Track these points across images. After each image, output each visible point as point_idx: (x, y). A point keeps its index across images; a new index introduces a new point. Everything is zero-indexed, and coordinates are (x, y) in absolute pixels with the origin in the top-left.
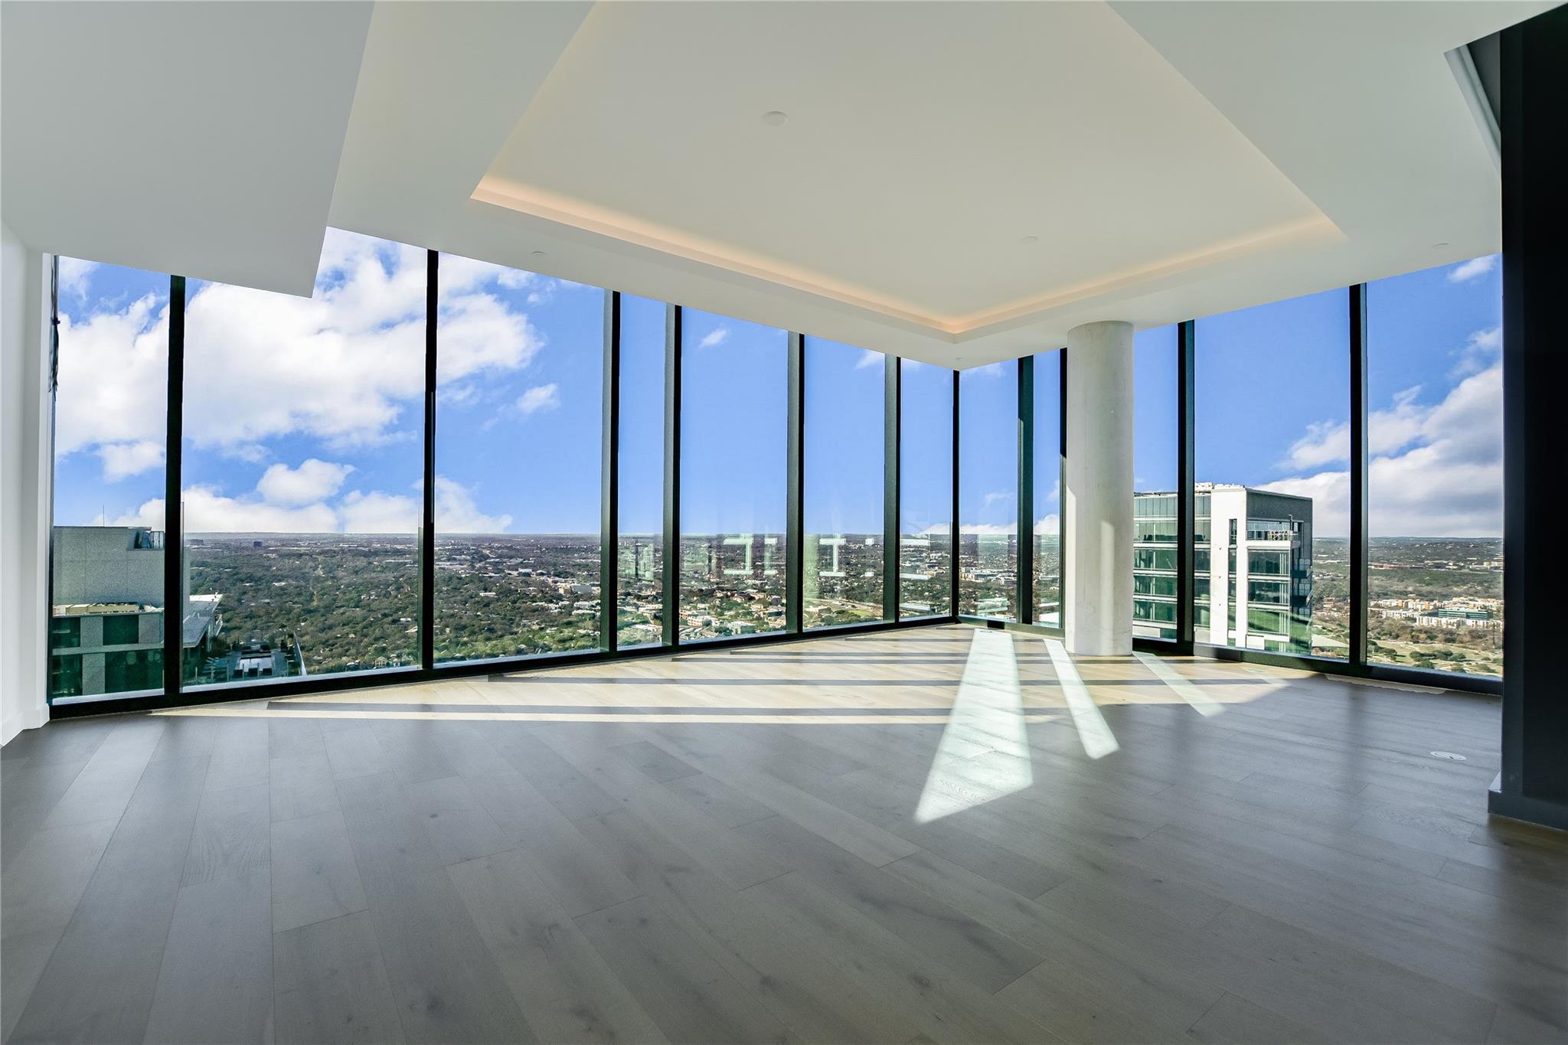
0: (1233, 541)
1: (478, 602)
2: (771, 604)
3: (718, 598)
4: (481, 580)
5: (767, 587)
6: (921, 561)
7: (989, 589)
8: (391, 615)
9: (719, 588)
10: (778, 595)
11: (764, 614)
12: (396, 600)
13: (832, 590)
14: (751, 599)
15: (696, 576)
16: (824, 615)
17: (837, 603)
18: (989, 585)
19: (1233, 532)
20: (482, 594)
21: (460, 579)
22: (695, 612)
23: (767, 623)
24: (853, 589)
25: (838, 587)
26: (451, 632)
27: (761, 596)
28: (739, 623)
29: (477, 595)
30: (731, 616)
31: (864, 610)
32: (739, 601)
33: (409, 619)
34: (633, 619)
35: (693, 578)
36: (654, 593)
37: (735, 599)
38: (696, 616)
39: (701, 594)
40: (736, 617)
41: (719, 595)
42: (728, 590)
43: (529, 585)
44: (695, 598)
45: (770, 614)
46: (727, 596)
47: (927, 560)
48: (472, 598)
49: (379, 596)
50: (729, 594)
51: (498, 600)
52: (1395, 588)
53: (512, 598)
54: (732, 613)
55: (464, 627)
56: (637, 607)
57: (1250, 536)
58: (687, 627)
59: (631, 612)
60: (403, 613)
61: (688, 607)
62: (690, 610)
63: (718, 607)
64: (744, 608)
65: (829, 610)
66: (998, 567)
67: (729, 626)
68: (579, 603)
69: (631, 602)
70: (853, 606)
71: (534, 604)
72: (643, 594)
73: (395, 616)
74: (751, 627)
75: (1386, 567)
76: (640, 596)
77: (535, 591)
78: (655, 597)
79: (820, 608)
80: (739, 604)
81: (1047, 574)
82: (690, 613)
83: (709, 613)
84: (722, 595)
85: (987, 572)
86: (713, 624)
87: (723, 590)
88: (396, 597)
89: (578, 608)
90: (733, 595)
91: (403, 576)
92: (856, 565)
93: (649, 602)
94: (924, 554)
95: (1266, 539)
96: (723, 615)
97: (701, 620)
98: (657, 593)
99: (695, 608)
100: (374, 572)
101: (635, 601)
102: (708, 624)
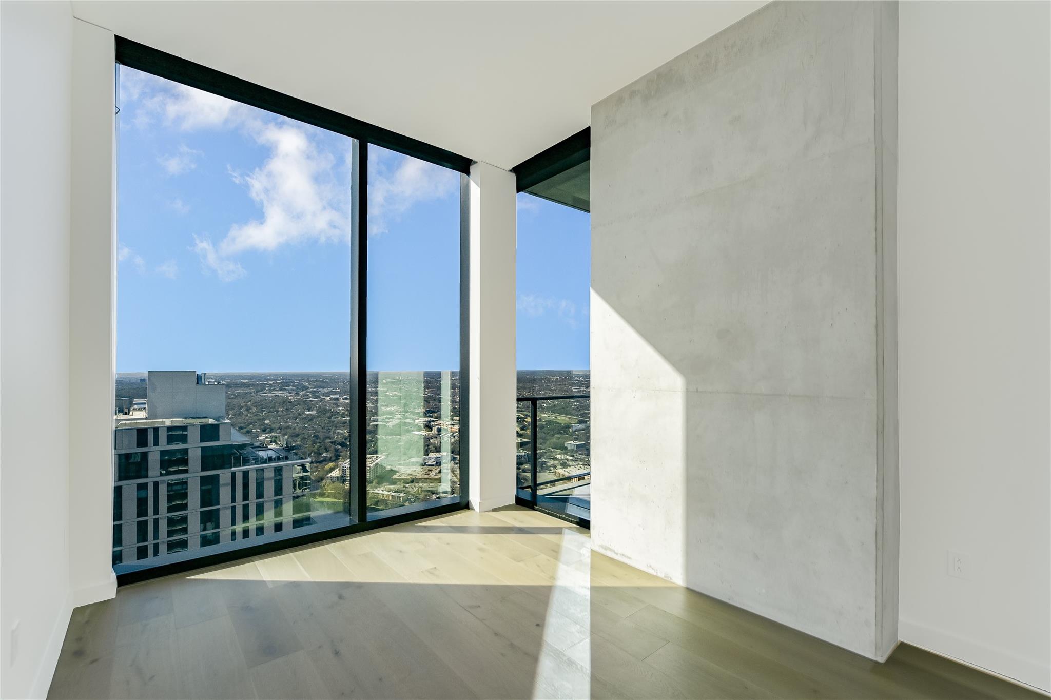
1: (305, 418)
4: (305, 403)
8: (246, 428)
12: (247, 417)
17: (545, 415)
20: (307, 413)
21: (291, 402)
25: (545, 405)
26: (288, 438)
29: (304, 413)
33: (258, 430)
43: (339, 406)
48: (300, 415)
49: (235, 415)
51: (318, 417)
53: (328, 415)
55: (297, 435)
60: (254, 426)
68: (374, 418)
70: (556, 417)
71: (343, 419)
73: (248, 429)
77: (343, 410)
88: (248, 415)
89: (374, 421)
91: (250, 401)
100: (229, 398)
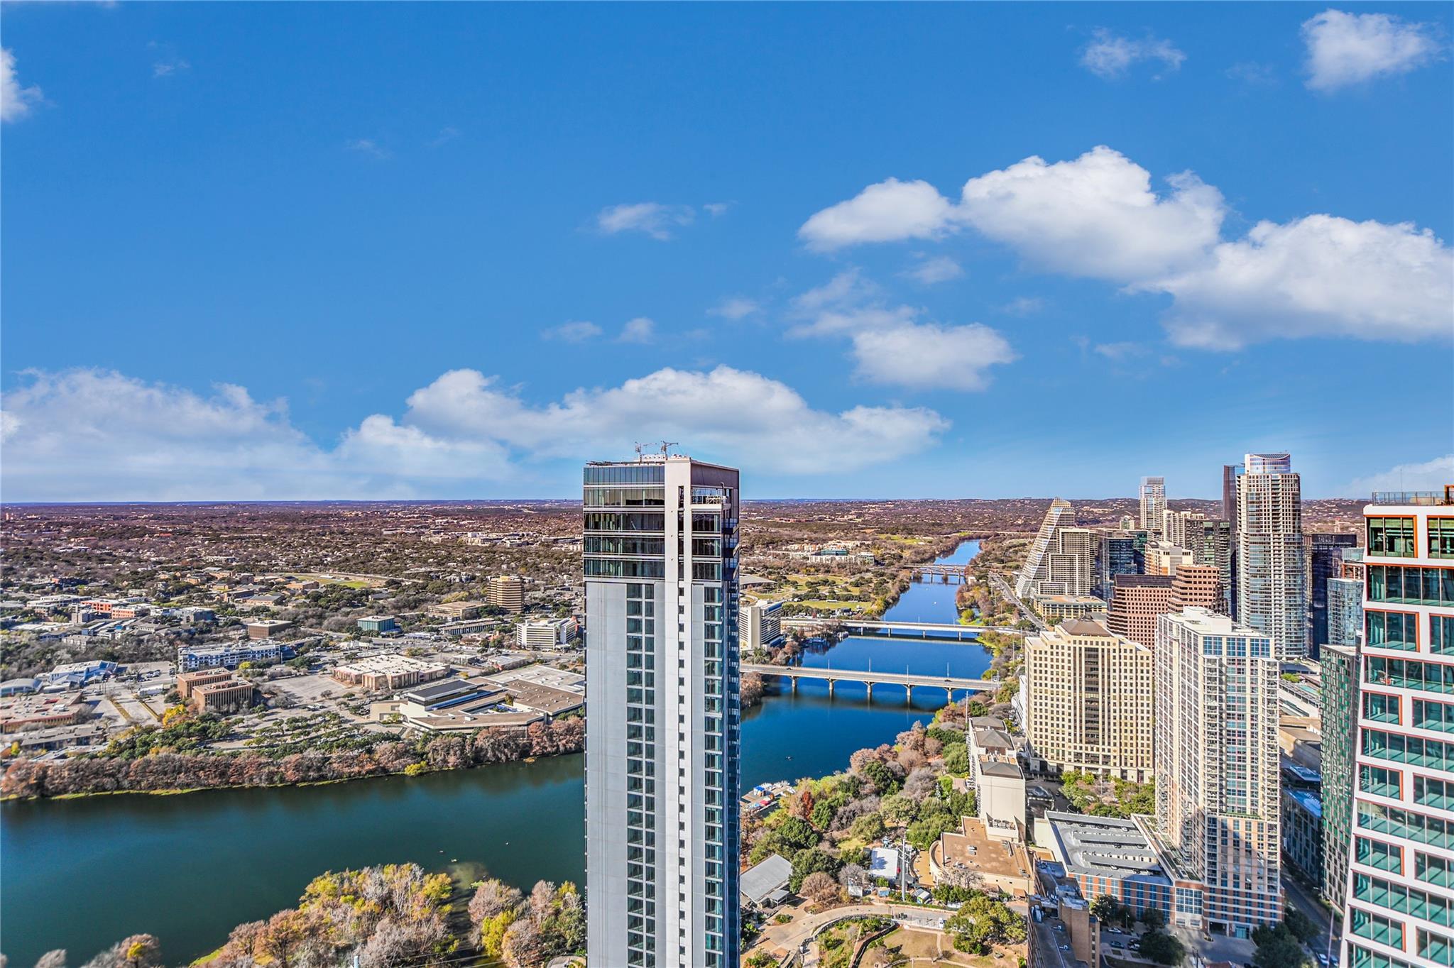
0: (681, 505)
2: (238, 583)
3: (162, 580)
5: (234, 564)
6: (426, 527)
7: (495, 552)
9: (163, 569)
10: (251, 572)
11: (229, 595)
13: (322, 562)
14: (213, 578)
15: (129, 554)
16: (310, 591)
18: (495, 549)
19: (682, 497)
22: (124, 601)
23: (233, 606)
24: (347, 560)
27: (226, 574)
28: (193, 609)
30: (180, 601)
31: (359, 583)
32: (193, 582)
34: (16, 617)
35: (124, 558)
36: (56, 580)
37: (188, 580)
38: (126, 605)
39: (134, 576)
40: (188, 602)
41: (162, 576)
42: (176, 570)
44: (125, 583)
45: (238, 595)
46: (175, 578)
47: (433, 527)
50: (178, 574)
52: (797, 536)
54: (182, 597)
56: (25, 601)
57: (693, 501)
58: (107, 620)
59: (12, 609)
61: (114, 595)
62: (117, 598)
63: (160, 591)
64: (200, 590)
65: (317, 585)
66: (504, 531)
67: (177, 613)
69: (14, 595)
72: (36, 582)
74: (208, 612)
75: (792, 520)
76: (31, 585)
78: (57, 585)
79: (304, 583)
80: (193, 586)
81: (550, 535)
82: (116, 602)
83: (146, 601)
84: (167, 577)
85: (493, 536)
86: (153, 613)
87: (169, 570)
90: (184, 576)
92: (352, 534)
93: (46, 593)
94: (430, 521)
95: (704, 502)
96: (169, 601)
97: (133, 610)
98: (62, 580)
99: (126, 595)
101: (22, 593)
102: (144, 613)
